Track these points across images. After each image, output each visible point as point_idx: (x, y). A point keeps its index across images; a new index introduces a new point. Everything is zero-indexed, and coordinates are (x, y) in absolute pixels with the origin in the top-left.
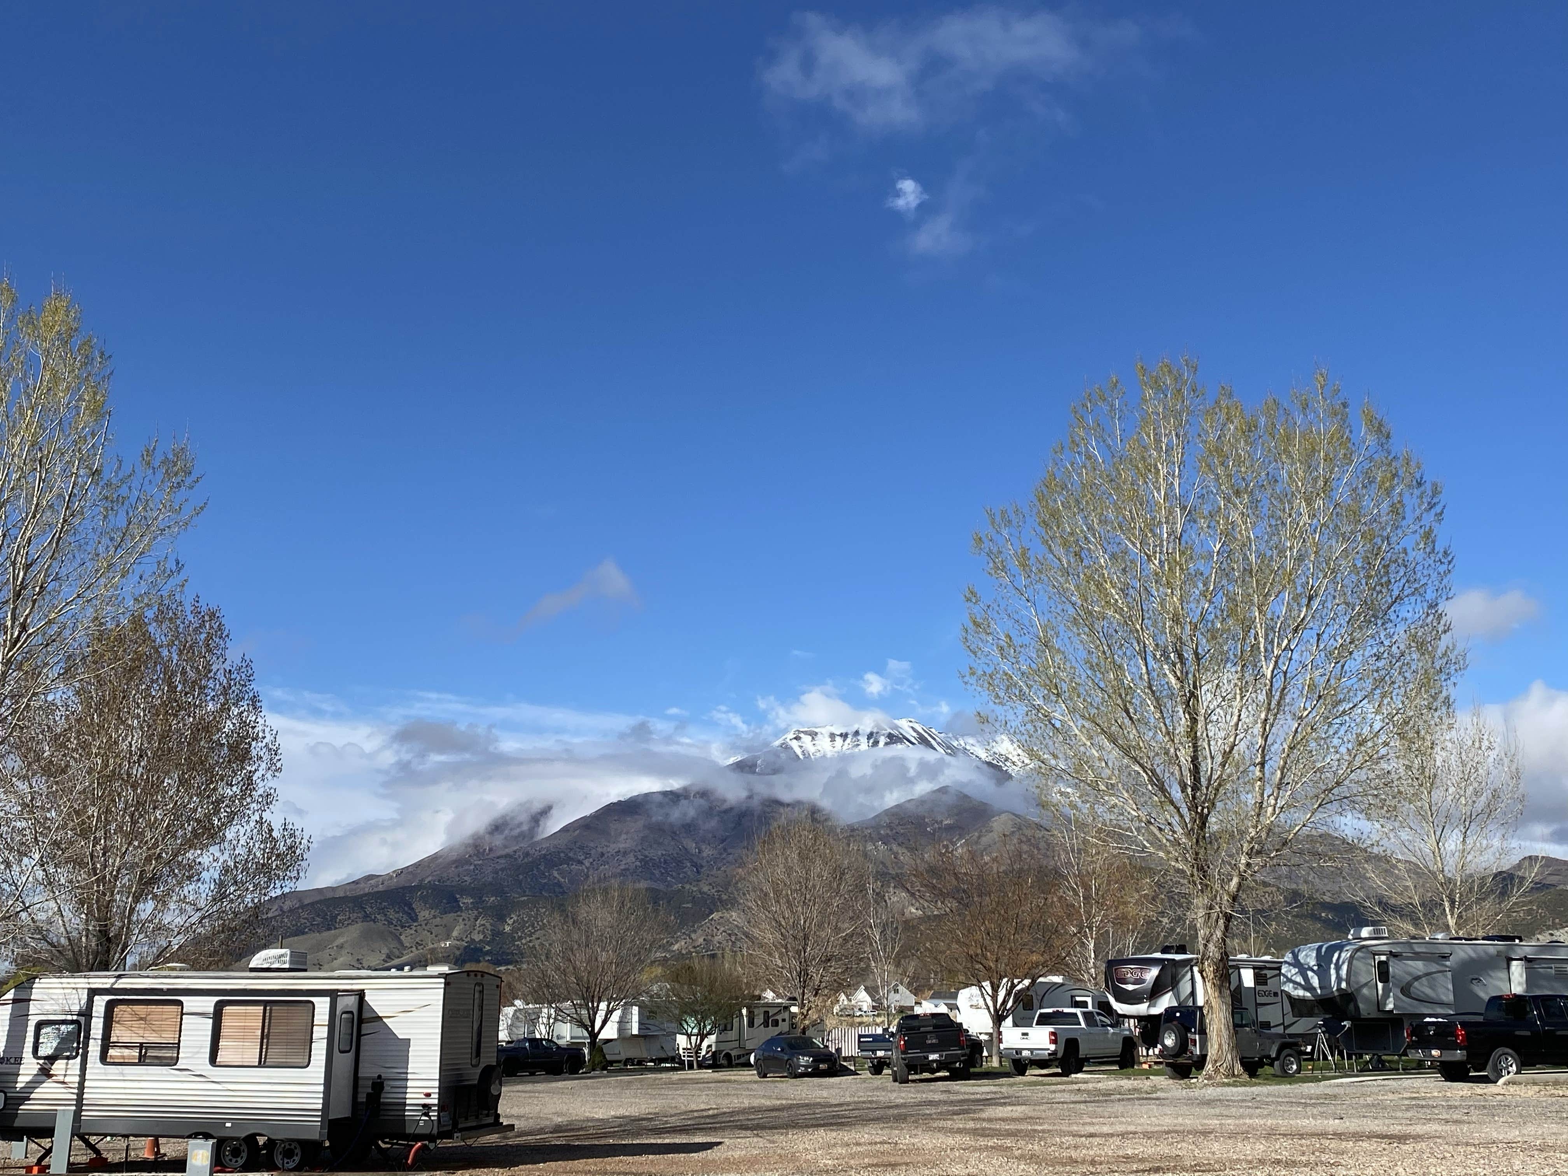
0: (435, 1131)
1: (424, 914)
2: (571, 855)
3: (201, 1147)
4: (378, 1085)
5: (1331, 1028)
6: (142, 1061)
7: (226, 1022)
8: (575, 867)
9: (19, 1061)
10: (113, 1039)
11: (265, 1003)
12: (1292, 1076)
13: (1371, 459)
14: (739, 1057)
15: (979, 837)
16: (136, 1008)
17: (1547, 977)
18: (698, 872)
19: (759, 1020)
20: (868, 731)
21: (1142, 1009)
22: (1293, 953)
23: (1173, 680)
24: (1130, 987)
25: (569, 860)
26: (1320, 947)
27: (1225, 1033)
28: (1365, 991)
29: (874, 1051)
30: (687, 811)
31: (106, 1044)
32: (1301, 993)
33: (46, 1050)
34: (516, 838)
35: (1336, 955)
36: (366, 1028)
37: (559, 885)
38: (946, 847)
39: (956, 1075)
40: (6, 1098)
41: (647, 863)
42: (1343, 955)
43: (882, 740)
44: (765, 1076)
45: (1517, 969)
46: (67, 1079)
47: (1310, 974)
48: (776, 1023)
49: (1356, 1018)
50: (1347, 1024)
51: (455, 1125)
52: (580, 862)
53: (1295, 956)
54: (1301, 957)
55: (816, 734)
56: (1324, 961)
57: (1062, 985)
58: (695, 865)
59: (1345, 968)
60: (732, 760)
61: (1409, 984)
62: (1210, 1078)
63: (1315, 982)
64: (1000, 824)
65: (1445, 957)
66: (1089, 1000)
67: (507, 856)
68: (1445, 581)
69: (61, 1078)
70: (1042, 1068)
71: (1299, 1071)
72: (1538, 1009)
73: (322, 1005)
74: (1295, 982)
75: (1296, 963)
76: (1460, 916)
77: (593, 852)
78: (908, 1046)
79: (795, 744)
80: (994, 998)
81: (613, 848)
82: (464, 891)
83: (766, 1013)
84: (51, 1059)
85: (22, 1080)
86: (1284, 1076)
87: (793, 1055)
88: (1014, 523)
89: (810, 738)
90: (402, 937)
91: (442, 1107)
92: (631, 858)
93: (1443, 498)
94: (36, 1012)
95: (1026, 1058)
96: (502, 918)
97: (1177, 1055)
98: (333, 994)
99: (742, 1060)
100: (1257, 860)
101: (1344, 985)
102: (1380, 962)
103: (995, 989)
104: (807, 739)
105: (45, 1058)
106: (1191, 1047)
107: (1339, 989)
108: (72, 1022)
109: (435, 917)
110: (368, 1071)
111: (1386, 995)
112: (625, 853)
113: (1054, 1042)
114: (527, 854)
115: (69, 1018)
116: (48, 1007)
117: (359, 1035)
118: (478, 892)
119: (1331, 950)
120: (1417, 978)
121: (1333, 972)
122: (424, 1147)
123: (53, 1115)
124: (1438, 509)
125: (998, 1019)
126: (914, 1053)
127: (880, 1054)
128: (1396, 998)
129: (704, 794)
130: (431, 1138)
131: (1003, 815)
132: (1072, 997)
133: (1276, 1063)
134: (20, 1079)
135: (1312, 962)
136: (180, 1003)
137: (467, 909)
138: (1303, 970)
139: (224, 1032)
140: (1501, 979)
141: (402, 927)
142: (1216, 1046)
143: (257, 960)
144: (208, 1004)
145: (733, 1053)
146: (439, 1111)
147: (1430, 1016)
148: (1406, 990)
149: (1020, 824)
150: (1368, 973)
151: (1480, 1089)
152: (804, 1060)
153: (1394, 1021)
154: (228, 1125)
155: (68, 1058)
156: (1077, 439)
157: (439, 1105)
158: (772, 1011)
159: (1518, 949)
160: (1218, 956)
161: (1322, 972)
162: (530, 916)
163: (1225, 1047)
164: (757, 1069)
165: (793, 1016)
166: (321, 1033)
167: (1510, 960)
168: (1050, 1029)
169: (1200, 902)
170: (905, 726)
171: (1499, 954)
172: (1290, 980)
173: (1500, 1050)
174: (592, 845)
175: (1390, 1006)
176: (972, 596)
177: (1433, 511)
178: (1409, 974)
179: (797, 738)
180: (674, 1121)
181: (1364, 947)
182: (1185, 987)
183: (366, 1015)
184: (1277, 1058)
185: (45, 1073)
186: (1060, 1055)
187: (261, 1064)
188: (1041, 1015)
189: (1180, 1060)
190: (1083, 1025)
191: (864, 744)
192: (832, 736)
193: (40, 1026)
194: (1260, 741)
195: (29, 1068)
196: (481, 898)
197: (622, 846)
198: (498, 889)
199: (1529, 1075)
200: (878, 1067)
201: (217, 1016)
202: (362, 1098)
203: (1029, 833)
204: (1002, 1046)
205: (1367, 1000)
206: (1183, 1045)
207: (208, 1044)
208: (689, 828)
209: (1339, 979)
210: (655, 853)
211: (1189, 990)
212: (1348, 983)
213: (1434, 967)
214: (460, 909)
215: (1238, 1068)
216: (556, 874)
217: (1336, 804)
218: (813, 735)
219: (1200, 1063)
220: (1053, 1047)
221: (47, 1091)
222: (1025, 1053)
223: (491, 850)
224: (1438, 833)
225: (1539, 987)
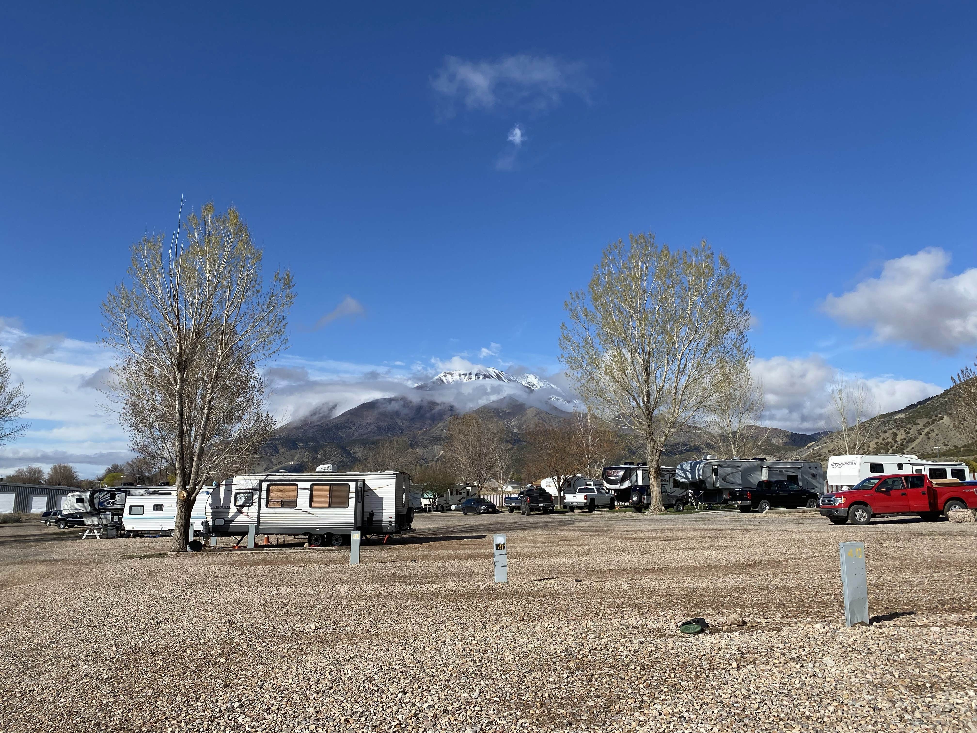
0: (394, 531)
1: (282, 450)
2: (346, 425)
3: (356, 533)
4: (372, 514)
5: (696, 493)
6: (282, 507)
7: (315, 493)
8: (348, 430)
9: (229, 507)
10: (270, 499)
11: (330, 485)
12: (680, 511)
13: (721, 275)
14: (447, 507)
15: (522, 417)
16: (279, 487)
17: (776, 474)
18: (402, 432)
19: (454, 493)
20: (475, 373)
21: (617, 486)
22: (680, 465)
23: (640, 360)
24: (613, 478)
25: (345, 427)
26: (691, 463)
27: (658, 495)
28: (709, 479)
29: (511, 504)
30: (395, 406)
31: (268, 501)
32: (684, 480)
33: (240, 503)
34: (322, 417)
35: (698, 466)
36: (366, 494)
37: (341, 438)
38: (507, 421)
39: (546, 512)
40: (225, 521)
41: (379, 428)
42: (701, 466)
43: (481, 377)
44: (466, 514)
45: (765, 470)
46: (249, 514)
47: (687, 473)
48: (461, 494)
49: (705, 489)
50: (702, 492)
51: (400, 528)
52: (350, 428)
53: (682, 466)
54: (684, 466)
55: (453, 374)
56: (693, 468)
57: (582, 477)
58: (400, 429)
59: (701, 470)
60: (416, 385)
61: (725, 477)
62: (652, 512)
63: (690, 476)
64: (530, 413)
65: (739, 466)
66: (592, 483)
67: (318, 426)
68: (747, 323)
69: (246, 514)
70: (581, 509)
71: (683, 509)
72: (777, 485)
73: (353, 485)
74: (681, 476)
75: (682, 469)
76: (738, 451)
77: (356, 424)
78: (531, 501)
79: (444, 379)
80: (559, 482)
81: (365, 422)
82: (300, 440)
83: (457, 489)
84: (242, 506)
85: (231, 514)
86: (678, 511)
87: (479, 505)
88: (581, 297)
89: (450, 376)
90: (273, 460)
91: (396, 522)
92: (373, 427)
93: (747, 291)
94: (235, 489)
95: (575, 506)
96: (316, 452)
97: (638, 504)
98: (356, 481)
99: (448, 508)
100: (672, 430)
101: (701, 477)
102: (715, 469)
103: (559, 479)
104: (449, 376)
105: (239, 506)
106: (643, 500)
107: (699, 479)
108: (250, 493)
109: (287, 451)
110: (367, 509)
111: (717, 480)
112: (370, 424)
113: (586, 499)
114: (327, 425)
115: (248, 491)
116: (239, 487)
117: (364, 496)
118: (305, 441)
119: (696, 464)
120: (729, 474)
121: (696, 472)
122: (390, 537)
123: (247, 527)
124: (745, 295)
125: (560, 490)
126: (533, 504)
127: (513, 504)
128: (720, 482)
129: (403, 399)
130: (391, 533)
131: (531, 409)
132: (585, 482)
133: (675, 507)
134: (230, 514)
135: (688, 468)
136: (297, 485)
137: (301, 448)
138: (685, 471)
139: (314, 495)
140: (759, 475)
141: (273, 456)
142: (655, 500)
143: (319, 469)
144: (308, 485)
145: (444, 506)
146: (395, 523)
147: (737, 489)
148: (724, 479)
149: (538, 413)
150: (710, 472)
151: (757, 515)
152: (483, 507)
153: (719, 491)
154: (318, 529)
155: (249, 506)
156: (604, 263)
157: (395, 521)
158: (460, 489)
159: (765, 464)
160: (656, 466)
161: (692, 472)
162: (329, 451)
163: (658, 500)
164: (463, 511)
165: (468, 492)
166: (352, 495)
167: (762, 467)
168: (585, 494)
169: (649, 446)
170: (491, 370)
171: (758, 465)
172: (679, 475)
173: (763, 501)
174: (356, 421)
175: (718, 485)
176: (563, 327)
177: (744, 296)
178: (726, 473)
179: (445, 376)
180: (457, 529)
181: (708, 463)
182: (634, 478)
183: (366, 489)
184: (675, 505)
185: (240, 511)
186: (588, 504)
187: (330, 507)
188: (580, 489)
189: (639, 506)
190: (596, 493)
191: (473, 378)
192: (460, 375)
193: (237, 494)
194: (675, 384)
195: (233, 510)
196: (307, 443)
197: (369, 421)
198: (314, 439)
199: (773, 510)
200: (512, 510)
201: (311, 490)
202: (365, 519)
203: (542, 416)
204: (565, 501)
205: (709, 483)
206: (640, 500)
207: (309, 500)
208: (397, 413)
209: (699, 475)
210: (383, 424)
211: (635, 479)
212: (702, 477)
213: (734, 470)
214: (298, 448)
215: (663, 508)
216: (340, 433)
217: (702, 409)
218: (452, 374)
219: (647, 507)
220: (585, 501)
221: (241, 518)
222: (575, 504)
223: (311, 423)
224: (730, 418)
225: (773, 478)
